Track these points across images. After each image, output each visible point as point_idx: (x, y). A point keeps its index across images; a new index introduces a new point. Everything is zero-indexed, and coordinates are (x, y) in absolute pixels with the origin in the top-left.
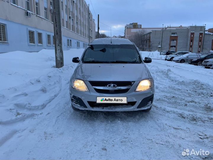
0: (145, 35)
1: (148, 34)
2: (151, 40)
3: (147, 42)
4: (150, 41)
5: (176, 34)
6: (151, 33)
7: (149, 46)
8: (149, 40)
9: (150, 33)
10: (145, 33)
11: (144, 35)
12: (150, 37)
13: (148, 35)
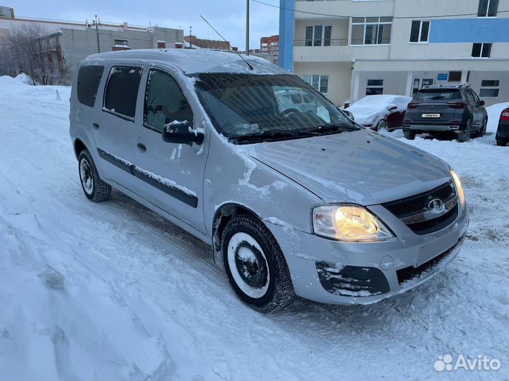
0: (43, 39)
1: (52, 36)
2: (65, 54)
3: (50, 60)
4: (60, 58)
5: (125, 43)
6: (59, 34)
7: (62, 71)
8: (58, 53)
9: (57, 36)
10: (41, 35)
11: (39, 40)
12: (58, 47)
13: (52, 41)
